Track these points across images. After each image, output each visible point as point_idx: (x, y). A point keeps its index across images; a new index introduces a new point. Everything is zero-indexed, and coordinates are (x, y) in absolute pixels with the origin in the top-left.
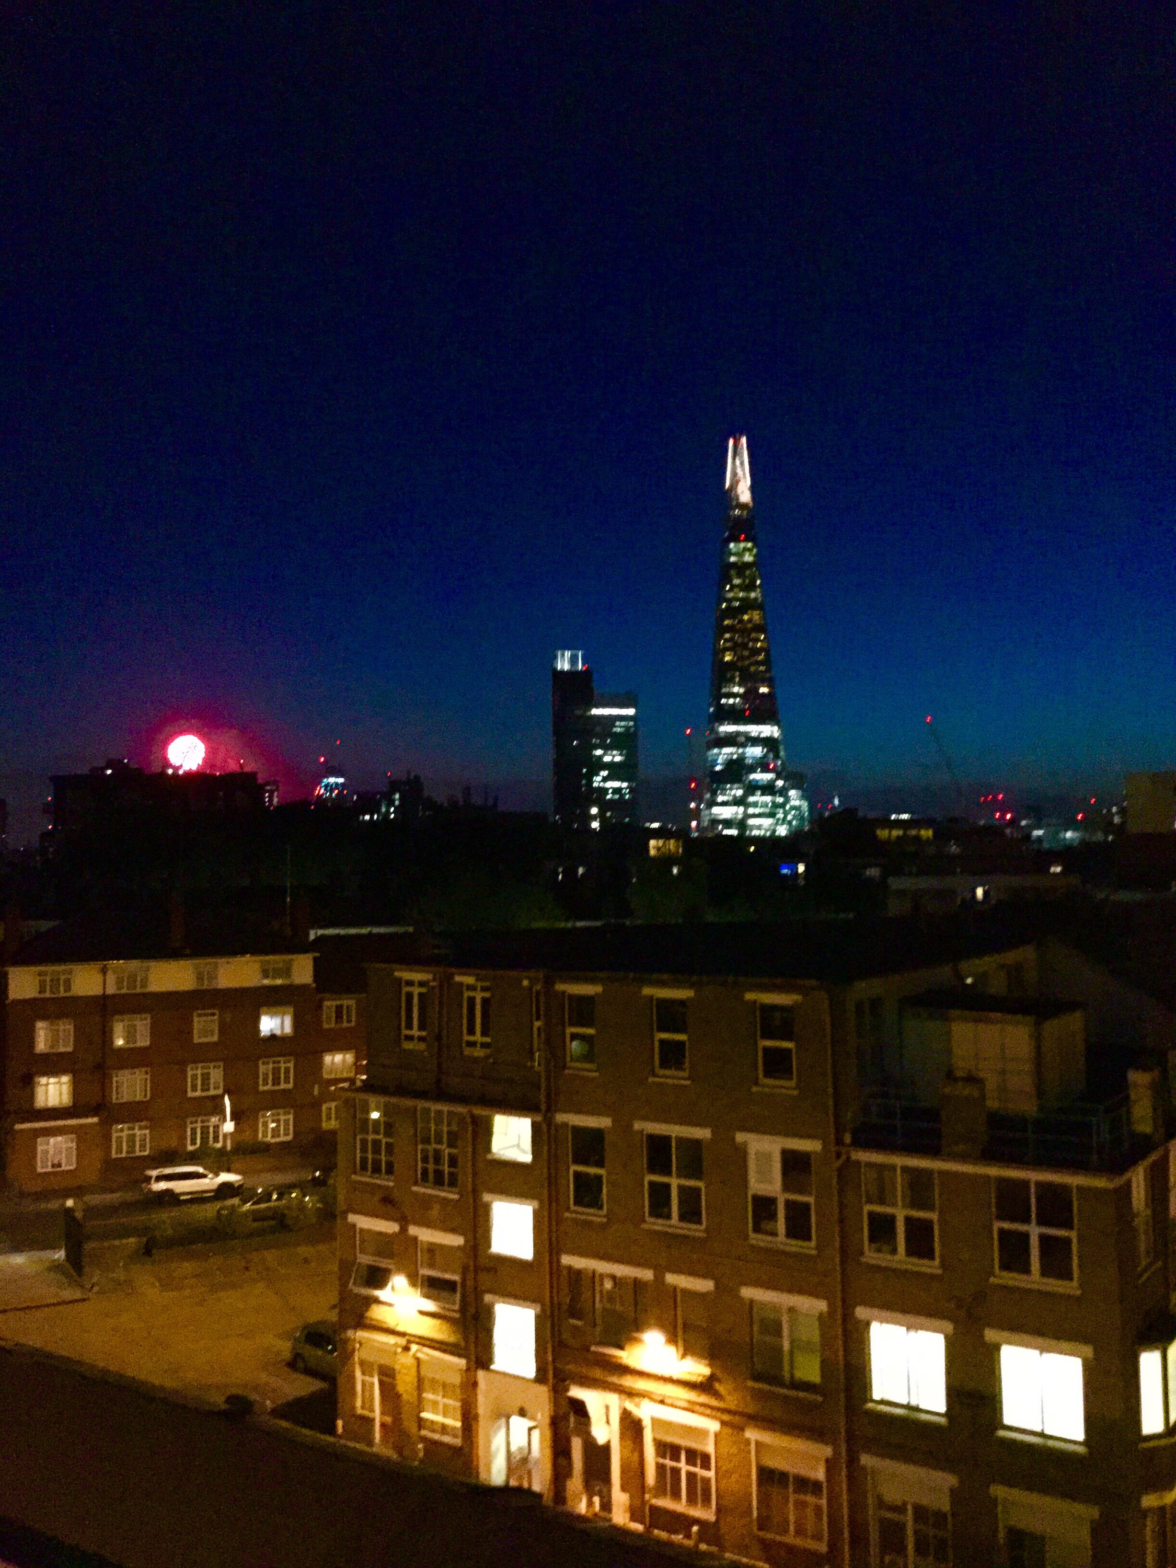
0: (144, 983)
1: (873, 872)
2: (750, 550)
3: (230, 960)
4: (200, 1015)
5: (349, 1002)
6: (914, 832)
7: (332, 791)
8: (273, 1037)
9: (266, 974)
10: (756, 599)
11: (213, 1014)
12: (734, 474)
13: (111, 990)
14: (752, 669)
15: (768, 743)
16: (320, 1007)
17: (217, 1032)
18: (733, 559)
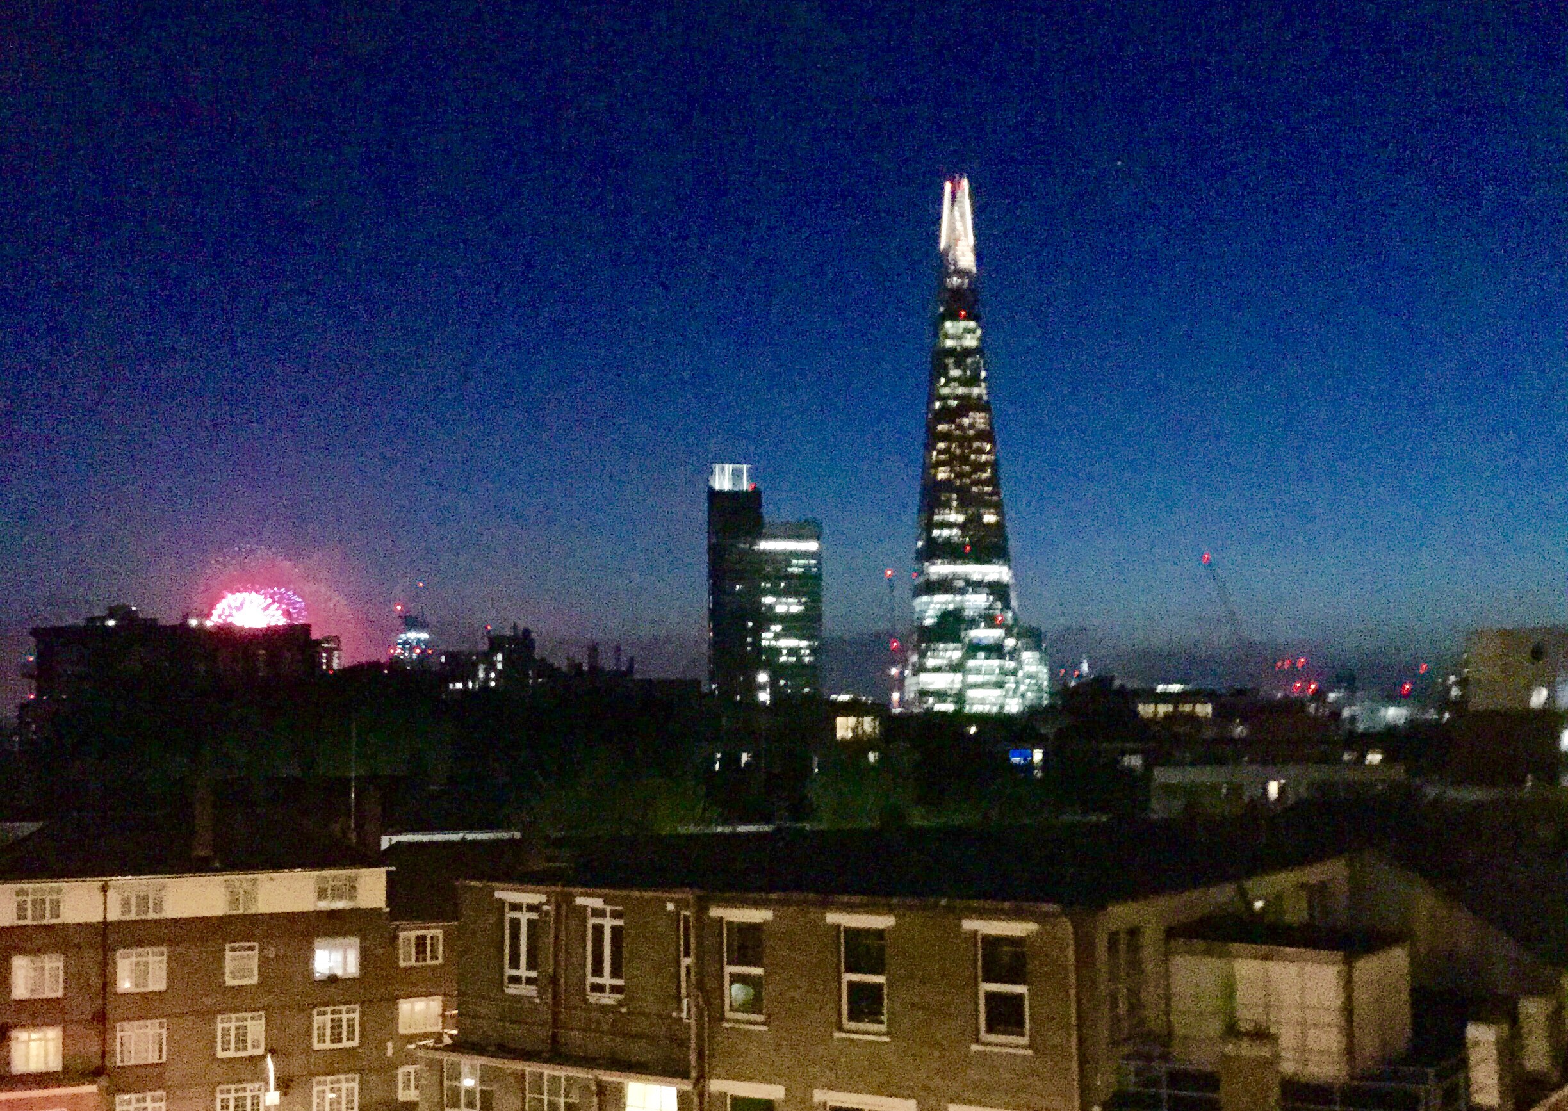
0: (158, 906)
1: (1135, 761)
2: (973, 331)
3: (274, 875)
4: (233, 949)
5: (435, 932)
6: (1187, 708)
7: (412, 649)
8: (333, 979)
9: (322, 894)
10: (980, 397)
11: (251, 948)
12: (953, 229)
13: (114, 916)
14: (975, 489)
15: (995, 589)
16: (395, 938)
17: (256, 972)
18: (949, 343)
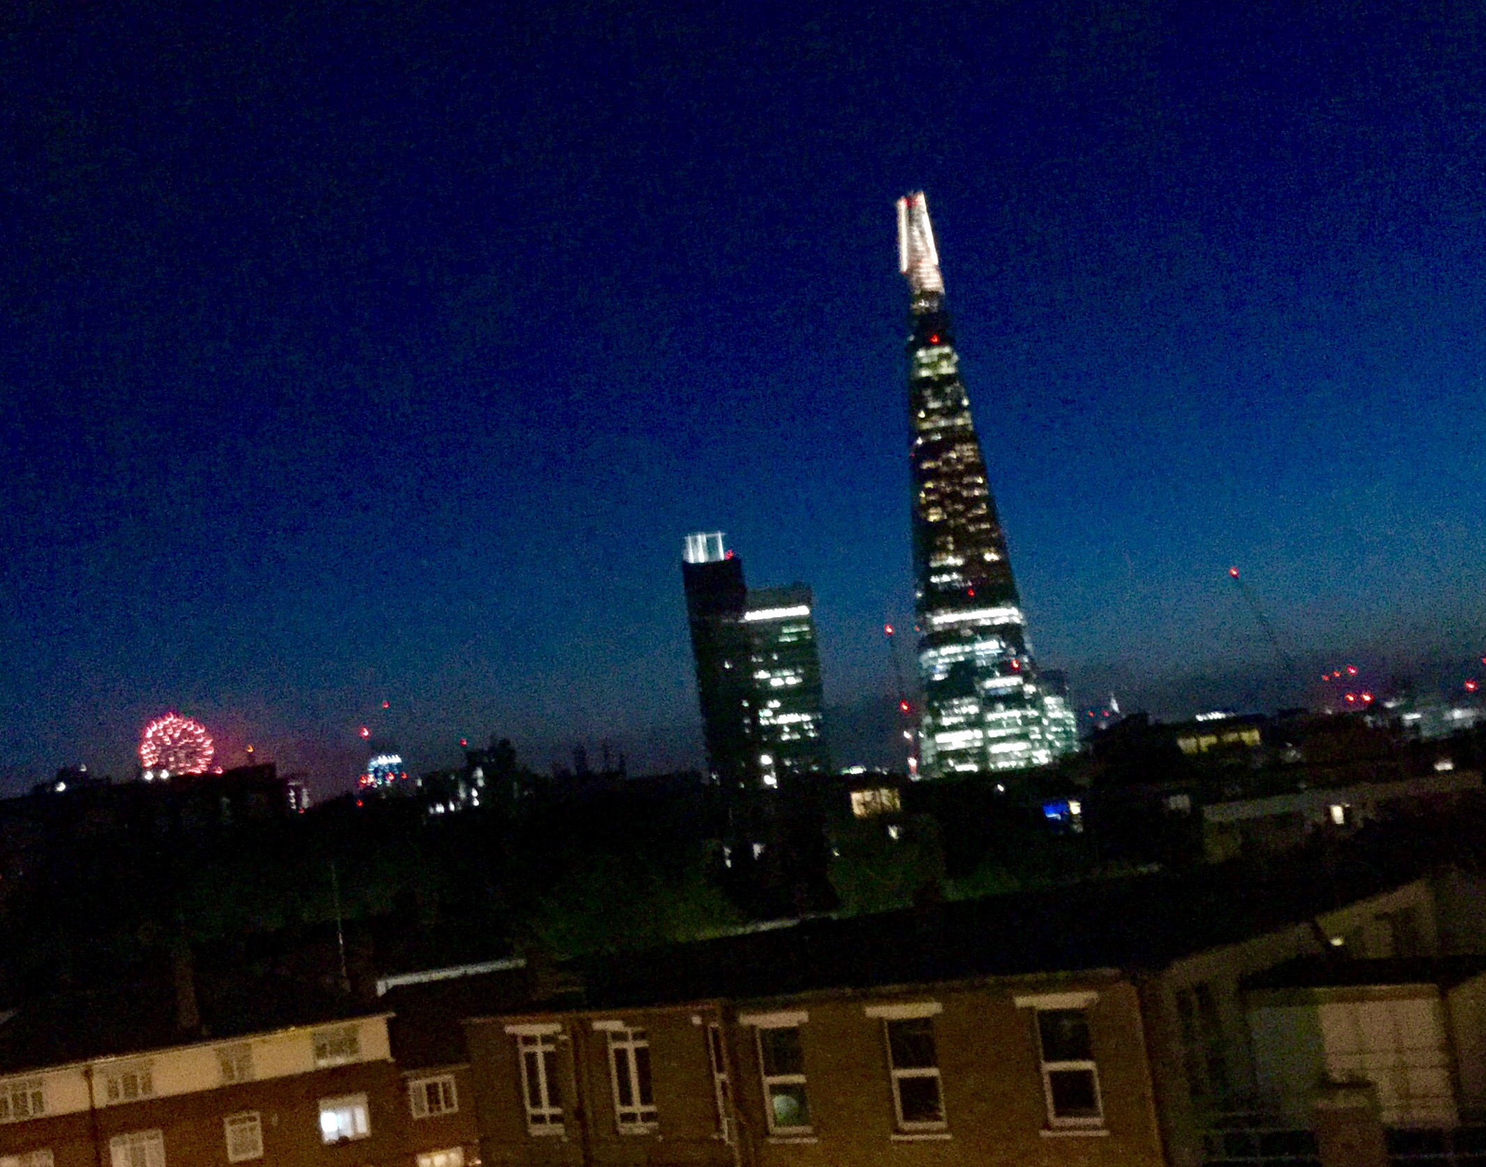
0: (148, 1086)
1: (1180, 802)
2: (947, 357)
3: (267, 1037)
4: (233, 1122)
5: (445, 1077)
6: (1231, 737)
7: (385, 776)
8: (343, 1142)
9: (320, 1052)
10: (964, 427)
11: (254, 1119)
12: (913, 250)
13: (102, 1100)
14: (972, 529)
15: (1007, 632)
16: (404, 1089)
17: (260, 1143)
18: (925, 373)
